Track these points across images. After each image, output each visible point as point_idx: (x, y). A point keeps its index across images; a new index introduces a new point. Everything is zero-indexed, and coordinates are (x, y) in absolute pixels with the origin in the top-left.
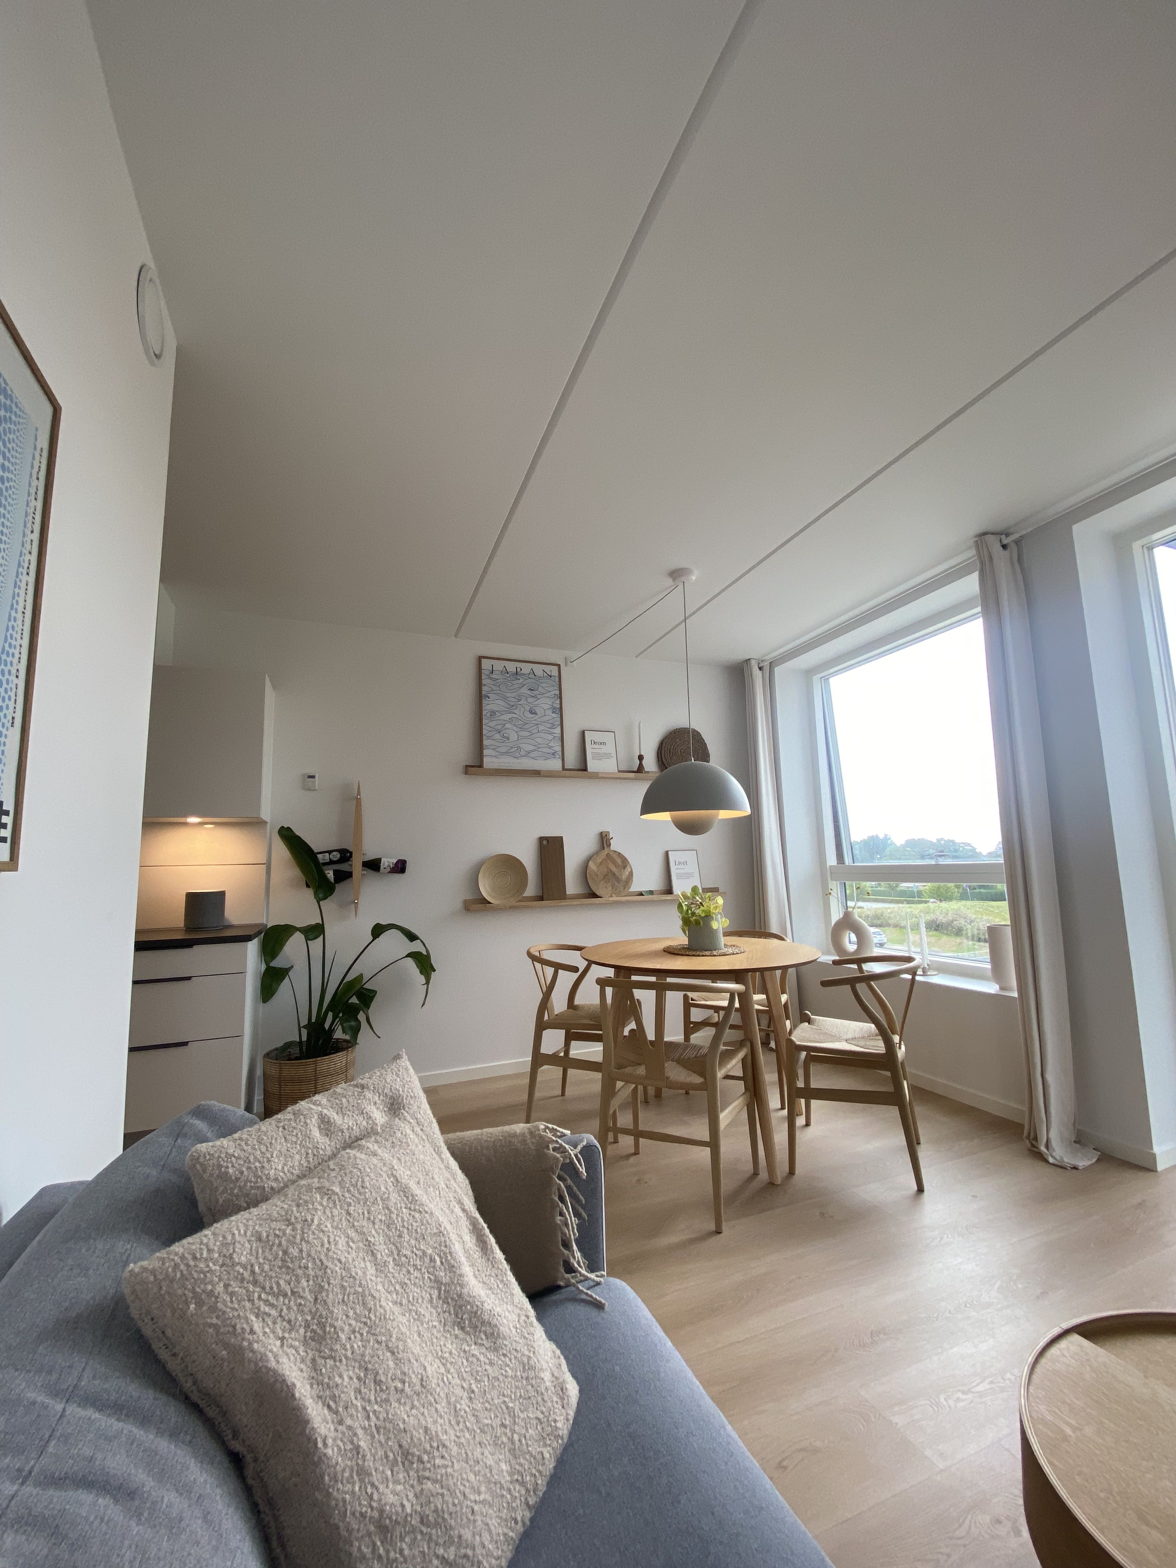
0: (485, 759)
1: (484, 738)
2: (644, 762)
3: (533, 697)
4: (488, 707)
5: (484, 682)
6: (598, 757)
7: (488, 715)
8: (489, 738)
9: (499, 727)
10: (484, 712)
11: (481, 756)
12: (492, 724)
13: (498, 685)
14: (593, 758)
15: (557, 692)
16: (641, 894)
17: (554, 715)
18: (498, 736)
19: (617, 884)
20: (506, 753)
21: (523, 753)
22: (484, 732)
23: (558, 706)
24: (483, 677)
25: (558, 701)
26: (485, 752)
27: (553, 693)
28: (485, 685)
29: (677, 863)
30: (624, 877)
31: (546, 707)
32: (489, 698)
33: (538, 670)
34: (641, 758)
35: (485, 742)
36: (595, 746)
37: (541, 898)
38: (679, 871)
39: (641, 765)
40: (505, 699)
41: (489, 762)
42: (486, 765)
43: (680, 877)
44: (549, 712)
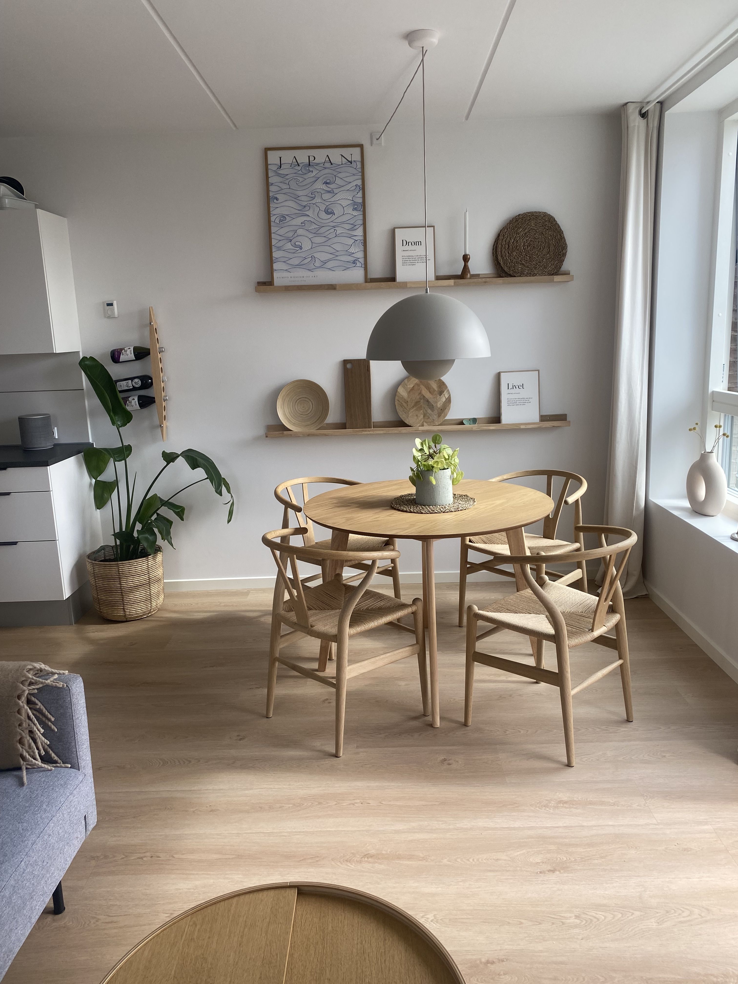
0: (276, 275)
1: (274, 249)
2: (470, 264)
3: (329, 192)
4: (277, 211)
5: (271, 180)
6: (410, 261)
7: (277, 221)
8: (279, 248)
9: (290, 234)
10: (273, 219)
11: (271, 271)
12: (282, 232)
13: (287, 182)
14: (404, 264)
15: (359, 183)
16: (461, 423)
17: (355, 213)
18: (289, 246)
19: (429, 411)
20: (299, 266)
21: (318, 264)
22: (274, 242)
23: (360, 200)
24: (270, 174)
25: (360, 194)
26: (275, 266)
27: (354, 183)
28: (272, 184)
29: (510, 387)
30: (440, 404)
31: (345, 203)
32: (277, 199)
33: (335, 155)
34: (466, 258)
35: (275, 255)
36: (406, 248)
37: (343, 426)
38: (511, 396)
39: (466, 269)
40: (296, 198)
41: (280, 279)
42: (277, 282)
43: (512, 403)
44: (350, 210)
